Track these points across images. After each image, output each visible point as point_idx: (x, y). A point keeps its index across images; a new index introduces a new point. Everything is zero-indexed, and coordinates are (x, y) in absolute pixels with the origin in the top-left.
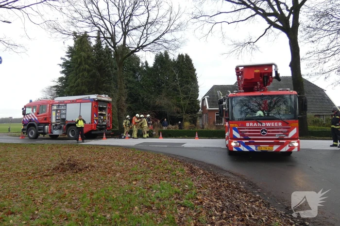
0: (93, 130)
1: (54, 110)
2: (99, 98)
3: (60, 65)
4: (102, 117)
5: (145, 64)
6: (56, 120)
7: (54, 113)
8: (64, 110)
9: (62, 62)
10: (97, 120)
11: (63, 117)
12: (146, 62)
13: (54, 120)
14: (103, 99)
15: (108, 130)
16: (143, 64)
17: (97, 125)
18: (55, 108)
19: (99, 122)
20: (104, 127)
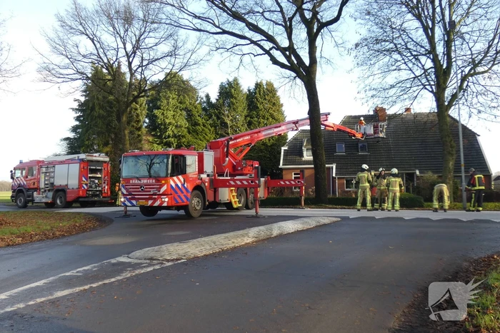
0: (79, 197)
1: (43, 173)
2: (89, 158)
3: (73, 109)
4: (97, 181)
5: (205, 99)
6: (45, 184)
7: (42, 176)
8: (52, 172)
9: (76, 105)
10: (86, 184)
11: (52, 180)
12: (207, 96)
13: (42, 185)
14: (94, 158)
15: (103, 197)
16: (202, 99)
17: (87, 190)
18: (44, 170)
19: (91, 187)
20: (98, 193)
